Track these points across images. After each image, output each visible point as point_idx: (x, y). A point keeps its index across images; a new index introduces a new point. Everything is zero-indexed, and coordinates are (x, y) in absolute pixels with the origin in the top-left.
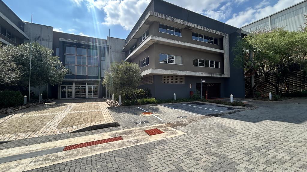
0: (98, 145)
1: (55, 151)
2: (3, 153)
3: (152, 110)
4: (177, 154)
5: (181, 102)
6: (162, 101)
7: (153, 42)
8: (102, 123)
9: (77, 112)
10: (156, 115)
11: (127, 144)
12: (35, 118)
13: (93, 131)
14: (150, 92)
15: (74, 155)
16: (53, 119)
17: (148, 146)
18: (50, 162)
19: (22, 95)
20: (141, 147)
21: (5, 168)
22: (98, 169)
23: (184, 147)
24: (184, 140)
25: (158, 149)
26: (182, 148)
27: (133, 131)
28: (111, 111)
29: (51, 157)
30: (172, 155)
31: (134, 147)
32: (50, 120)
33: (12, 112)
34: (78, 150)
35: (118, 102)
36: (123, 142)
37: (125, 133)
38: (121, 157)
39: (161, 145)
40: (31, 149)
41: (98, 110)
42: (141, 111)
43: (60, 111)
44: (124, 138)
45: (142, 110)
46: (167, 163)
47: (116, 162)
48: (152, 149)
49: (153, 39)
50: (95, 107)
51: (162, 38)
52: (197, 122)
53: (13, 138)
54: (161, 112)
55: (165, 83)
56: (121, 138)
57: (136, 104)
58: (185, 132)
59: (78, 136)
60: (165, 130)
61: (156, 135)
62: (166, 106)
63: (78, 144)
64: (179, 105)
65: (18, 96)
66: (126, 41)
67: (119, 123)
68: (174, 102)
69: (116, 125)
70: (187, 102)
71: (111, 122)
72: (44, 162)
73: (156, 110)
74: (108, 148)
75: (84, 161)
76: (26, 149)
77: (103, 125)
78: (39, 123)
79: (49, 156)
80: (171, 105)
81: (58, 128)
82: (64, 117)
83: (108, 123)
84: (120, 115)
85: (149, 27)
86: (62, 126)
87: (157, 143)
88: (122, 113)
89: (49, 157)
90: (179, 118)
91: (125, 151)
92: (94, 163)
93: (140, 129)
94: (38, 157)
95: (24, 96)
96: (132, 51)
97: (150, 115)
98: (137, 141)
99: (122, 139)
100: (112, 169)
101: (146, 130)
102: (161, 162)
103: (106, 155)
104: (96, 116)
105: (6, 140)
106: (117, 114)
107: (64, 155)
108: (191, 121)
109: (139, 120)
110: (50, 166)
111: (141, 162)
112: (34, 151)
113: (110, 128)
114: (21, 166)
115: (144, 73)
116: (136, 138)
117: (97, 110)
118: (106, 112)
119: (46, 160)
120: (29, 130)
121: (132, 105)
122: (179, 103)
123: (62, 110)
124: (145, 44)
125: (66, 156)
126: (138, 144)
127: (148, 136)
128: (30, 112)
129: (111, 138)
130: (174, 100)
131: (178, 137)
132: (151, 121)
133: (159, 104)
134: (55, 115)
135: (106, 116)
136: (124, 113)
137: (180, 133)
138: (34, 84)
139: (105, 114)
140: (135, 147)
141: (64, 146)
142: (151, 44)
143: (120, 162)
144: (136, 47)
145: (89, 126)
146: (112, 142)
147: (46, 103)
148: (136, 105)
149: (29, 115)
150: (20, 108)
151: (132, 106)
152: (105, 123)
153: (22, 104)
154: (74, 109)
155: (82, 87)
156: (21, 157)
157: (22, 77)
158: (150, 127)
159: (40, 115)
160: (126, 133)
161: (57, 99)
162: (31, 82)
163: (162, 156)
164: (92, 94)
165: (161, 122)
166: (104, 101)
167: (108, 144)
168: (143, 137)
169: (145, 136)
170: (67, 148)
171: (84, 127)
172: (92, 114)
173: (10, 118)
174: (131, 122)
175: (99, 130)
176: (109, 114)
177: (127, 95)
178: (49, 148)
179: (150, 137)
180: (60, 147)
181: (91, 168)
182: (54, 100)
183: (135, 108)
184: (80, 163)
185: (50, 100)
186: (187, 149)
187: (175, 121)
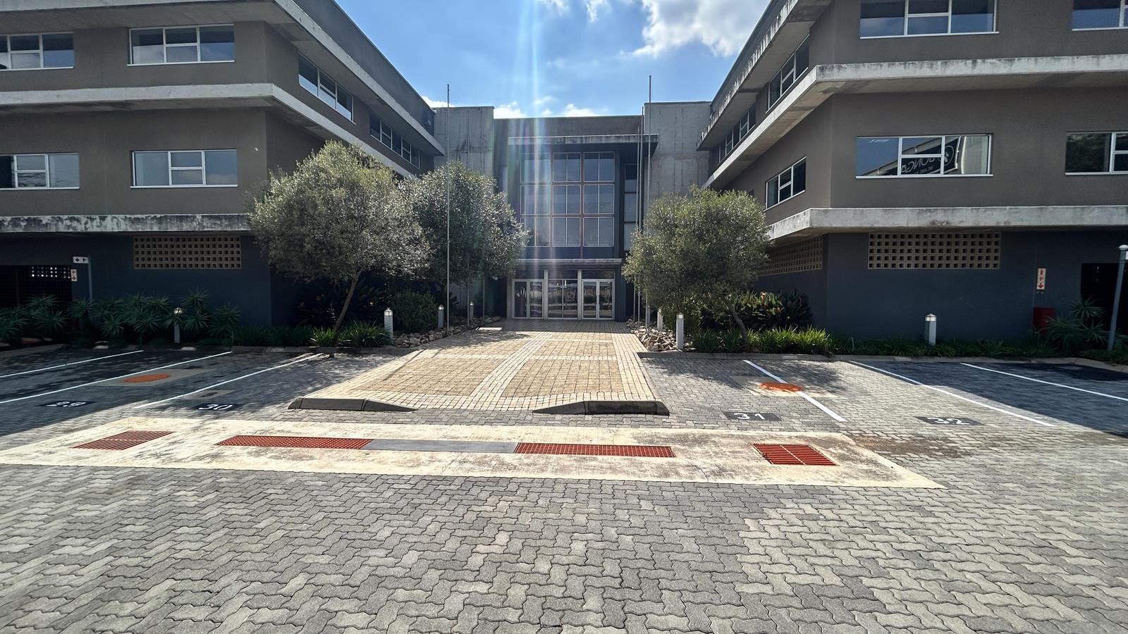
0: (600, 457)
1: (499, 448)
2: (408, 431)
3: (804, 376)
4: (863, 544)
5: (968, 355)
6: (857, 346)
7: (825, 92)
8: (615, 399)
9: (551, 358)
10: (818, 395)
11: (682, 472)
12: (460, 364)
13: (589, 417)
14: (804, 305)
15: (537, 466)
16: (496, 370)
17: (753, 493)
18: (488, 470)
19: (435, 303)
20: (730, 491)
21: (412, 461)
22: (591, 515)
23: (911, 532)
24: (919, 508)
25: (788, 511)
26: (900, 533)
27: (713, 439)
28: (647, 366)
29: (491, 461)
30: (841, 543)
31: (704, 486)
32: (489, 373)
33: (418, 343)
34: (547, 458)
35: (675, 337)
36: (674, 464)
37: (683, 439)
38: (659, 502)
39: (807, 500)
40: (453, 434)
41: (610, 358)
42: (755, 374)
43: (512, 352)
44: (676, 453)
45: (759, 374)
46: (811, 560)
47: (641, 513)
48: (768, 505)
49: (826, 78)
50: (602, 347)
51: (874, 66)
52: (1035, 456)
53: (422, 403)
54: (844, 389)
55: (882, 267)
56: (667, 452)
57: (744, 349)
58: (940, 483)
59: (550, 422)
60: (843, 458)
61: (799, 466)
62: (879, 367)
63: (548, 445)
64: (948, 368)
65: (427, 307)
66: (713, 107)
67: (667, 405)
68: (926, 354)
69: (655, 409)
70: (1002, 356)
71: (644, 399)
72: (477, 467)
73: (824, 380)
74: (624, 472)
75: (560, 487)
76: (444, 431)
77: (619, 405)
78: (468, 377)
79: (485, 457)
80: (906, 363)
81: (504, 395)
82: (519, 368)
83: (631, 400)
84: (676, 382)
85: (813, 30)
86: (513, 391)
87: (793, 492)
88: (681, 376)
89: (487, 459)
90: (933, 422)
91: (672, 489)
92: (582, 497)
93: (739, 437)
94: (467, 454)
95: (438, 306)
96: (737, 143)
97: (793, 394)
98: (721, 471)
99: (671, 457)
100: (627, 526)
101: (763, 442)
102: (790, 551)
103: (616, 487)
104: (602, 376)
105: (410, 406)
106: (666, 376)
107: (515, 463)
108: (995, 442)
109: (741, 407)
110: (488, 479)
111: (716, 532)
112: (459, 440)
113: (639, 415)
114: (437, 464)
115: (782, 229)
116: (719, 461)
117: (605, 358)
118: (631, 365)
119: (480, 463)
120: (449, 389)
121: (724, 351)
122: (955, 360)
123: (515, 349)
124: (792, 108)
125: (521, 465)
126: (719, 481)
127: (766, 463)
128: (449, 347)
129: (637, 444)
130: (927, 343)
131: (896, 492)
132: (792, 417)
133: (842, 357)
134: (500, 362)
135: (630, 380)
136: (692, 375)
137: (910, 479)
138: (457, 275)
139: (628, 372)
140: (708, 486)
141: (516, 441)
142: (817, 103)
143: (652, 514)
144: (754, 123)
145: (580, 400)
146: (637, 458)
147: (481, 329)
148: (740, 351)
149: (449, 356)
150: (431, 337)
151: (724, 356)
152: (622, 399)
153: (434, 327)
154: (545, 348)
155: (569, 285)
156: (437, 447)
157: (434, 258)
158: (781, 437)
159: (469, 356)
160: (686, 441)
161: (506, 318)
162: (450, 270)
163: (798, 536)
164: (594, 308)
165: (834, 427)
166: (628, 330)
167: (625, 459)
168: (746, 463)
169: (753, 463)
170: (524, 448)
171: (565, 403)
172: (591, 367)
173: (415, 359)
174: (711, 409)
175: (605, 416)
176: (640, 374)
177: (710, 314)
178: (487, 439)
179: (770, 468)
180: (508, 441)
181: (574, 507)
182: (498, 321)
183: (737, 363)
184: (550, 490)
185: (489, 320)
186: (919, 539)
187: (904, 431)
